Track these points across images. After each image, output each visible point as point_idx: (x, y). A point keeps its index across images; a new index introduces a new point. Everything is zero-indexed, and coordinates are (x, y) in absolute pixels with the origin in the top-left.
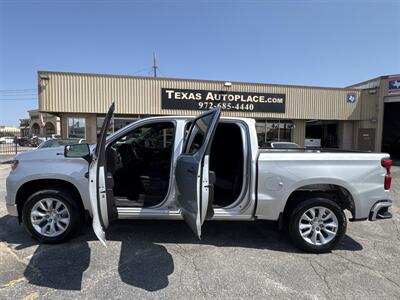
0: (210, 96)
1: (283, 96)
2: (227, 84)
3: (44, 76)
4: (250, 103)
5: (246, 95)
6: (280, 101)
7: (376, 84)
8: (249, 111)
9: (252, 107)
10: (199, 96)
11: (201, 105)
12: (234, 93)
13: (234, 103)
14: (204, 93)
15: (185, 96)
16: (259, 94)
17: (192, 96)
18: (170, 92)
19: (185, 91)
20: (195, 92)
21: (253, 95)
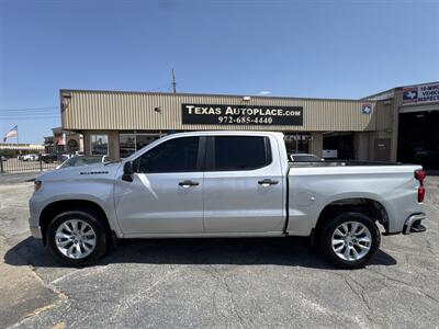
0: (229, 111)
1: (300, 109)
2: (246, 98)
3: (66, 95)
4: (268, 116)
5: (264, 109)
6: (298, 113)
7: (391, 95)
8: (268, 124)
9: (270, 120)
10: (219, 111)
11: (221, 119)
12: (253, 107)
13: (253, 117)
14: (224, 108)
15: (205, 111)
16: (277, 108)
17: (212, 111)
18: (190, 108)
19: (204, 106)
20: (215, 107)
21: (271, 108)
